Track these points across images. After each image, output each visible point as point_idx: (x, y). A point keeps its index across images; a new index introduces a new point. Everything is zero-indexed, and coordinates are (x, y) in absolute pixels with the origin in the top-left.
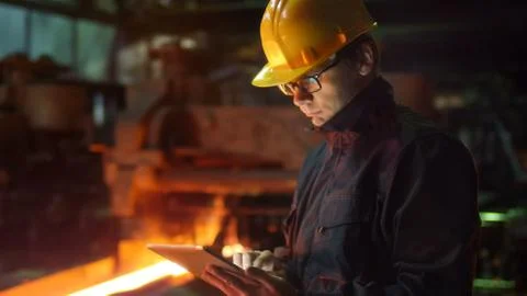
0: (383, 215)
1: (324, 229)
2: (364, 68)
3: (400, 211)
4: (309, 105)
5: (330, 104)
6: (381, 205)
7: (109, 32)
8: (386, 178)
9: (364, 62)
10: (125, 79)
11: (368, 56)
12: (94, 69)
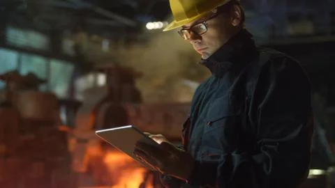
0: (250, 109)
1: (211, 123)
2: (235, 21)
3: (261, 106)
4: (199, 43)
5: (213, 43)
6: (248, 104)
7: (70, 68)
8: (251, 86)
9: (235, 17)
10: (79, 97)
11: (237, 13)
12: (60, 90)
